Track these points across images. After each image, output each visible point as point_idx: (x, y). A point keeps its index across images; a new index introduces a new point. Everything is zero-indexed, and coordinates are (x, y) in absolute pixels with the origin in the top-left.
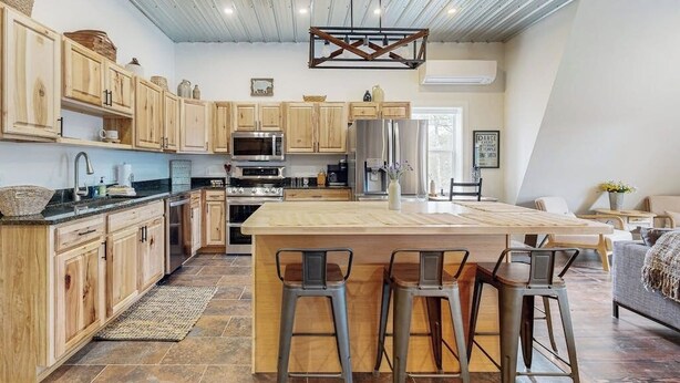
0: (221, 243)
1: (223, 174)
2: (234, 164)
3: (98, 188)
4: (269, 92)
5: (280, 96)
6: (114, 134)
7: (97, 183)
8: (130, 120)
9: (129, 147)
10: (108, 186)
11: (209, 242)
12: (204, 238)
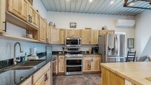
0: (64, 72)
1: (62, 50)
2: (65, 47)
3: (24, 57)
4: (75, 27)
5: (78, 28)
6: (31, 36)
7: (24, 55)
8: (37, 30)
9: (36, 41)
10: (28, 56)
11: (60, 71)
12: (58, 71)
